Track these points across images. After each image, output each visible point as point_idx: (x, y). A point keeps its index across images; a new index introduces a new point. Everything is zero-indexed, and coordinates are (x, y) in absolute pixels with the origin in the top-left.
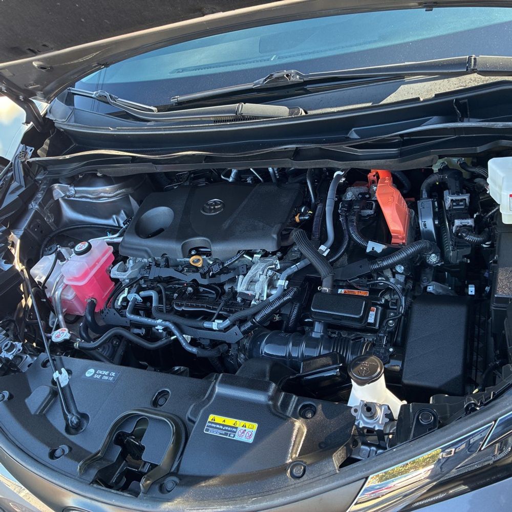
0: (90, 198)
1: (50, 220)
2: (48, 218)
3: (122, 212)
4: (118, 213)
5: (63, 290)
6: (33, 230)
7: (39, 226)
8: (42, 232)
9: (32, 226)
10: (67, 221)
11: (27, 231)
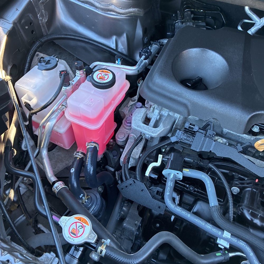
0: (97, 7)
1: (43, 19)
2: (42, 16)
3: (125, 35)
4: (119, 35)
5: (57, 121)
6: (23, 27)
7: (31, 24)
8: (32, 32)
9: (23, 21)
10: (59, 26)
11: (17, 26)
